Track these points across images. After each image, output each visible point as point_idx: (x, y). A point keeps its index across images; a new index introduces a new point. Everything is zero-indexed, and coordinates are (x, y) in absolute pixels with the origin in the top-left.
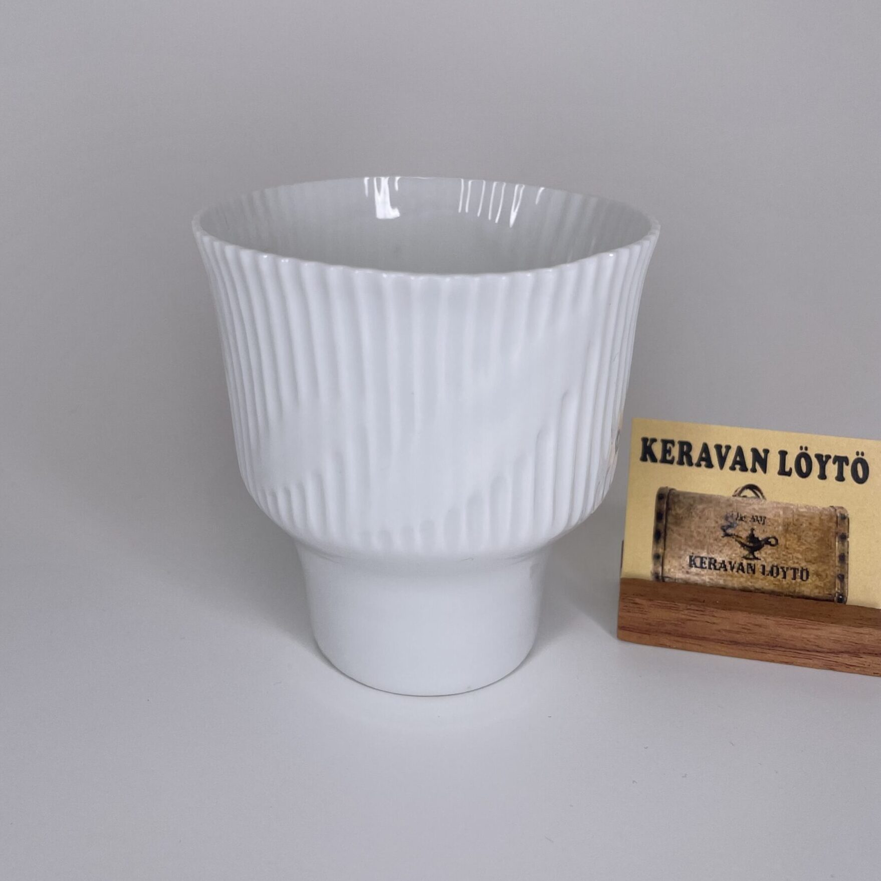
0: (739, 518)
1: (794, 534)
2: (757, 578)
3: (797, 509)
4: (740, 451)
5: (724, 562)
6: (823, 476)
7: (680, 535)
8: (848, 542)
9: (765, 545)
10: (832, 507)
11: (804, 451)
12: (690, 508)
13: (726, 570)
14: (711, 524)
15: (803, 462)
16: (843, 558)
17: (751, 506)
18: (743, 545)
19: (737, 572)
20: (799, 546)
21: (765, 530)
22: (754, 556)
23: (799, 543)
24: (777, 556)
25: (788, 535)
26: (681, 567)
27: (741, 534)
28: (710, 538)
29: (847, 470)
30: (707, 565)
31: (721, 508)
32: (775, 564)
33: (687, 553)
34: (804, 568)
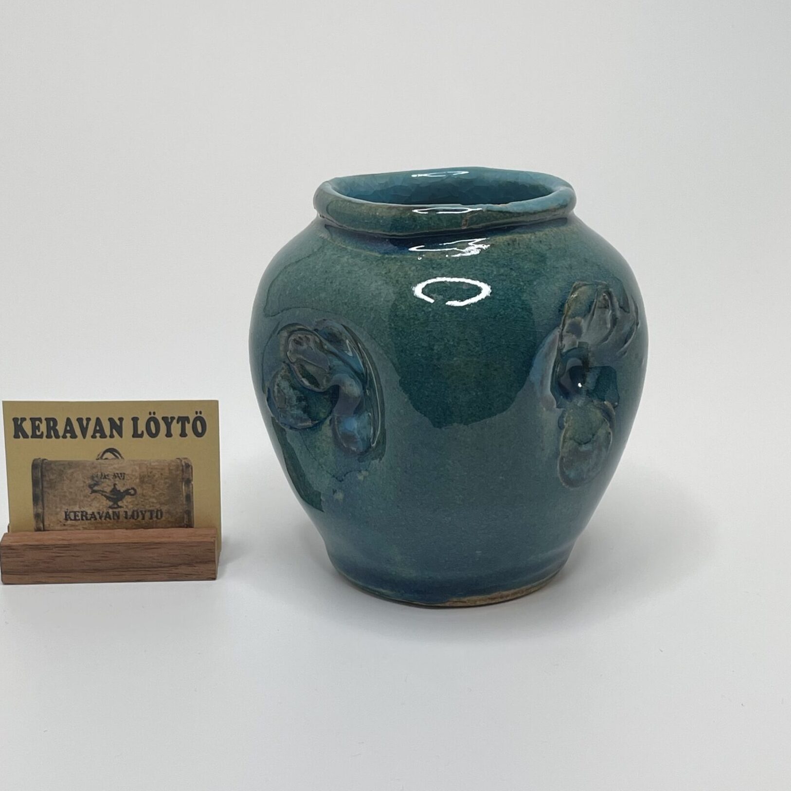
0: (103, 477)
1: (150, 483)
2: (122, 522)
3: (150, 465)
4: (98, 421)
5: (93, 513)
6: (169, 434)
7: (54, 496)
8: (192, 485)
9: (126, 497)
10: (177, 458)
11: (152, 415)
12: (61, 473)
13: (96, 519)
14: (80, 484)
15: (152, 423)
16: (189, 498)
17: (112, 466)
18: (108, 498)
19: (105, 519)
20: (154, 493)
21: (125, 483)
22: (118, 506)
23: (154, 491)
24: (136, 502)
25: (144, 486)
26: (59, 522)
27: (105, 489)
28: (80, 496)
29: (189, 427)
30: (80, 517)
31: (88, 470)
32: (136, 509)
33: (63, 510)
34: (159, 509)
